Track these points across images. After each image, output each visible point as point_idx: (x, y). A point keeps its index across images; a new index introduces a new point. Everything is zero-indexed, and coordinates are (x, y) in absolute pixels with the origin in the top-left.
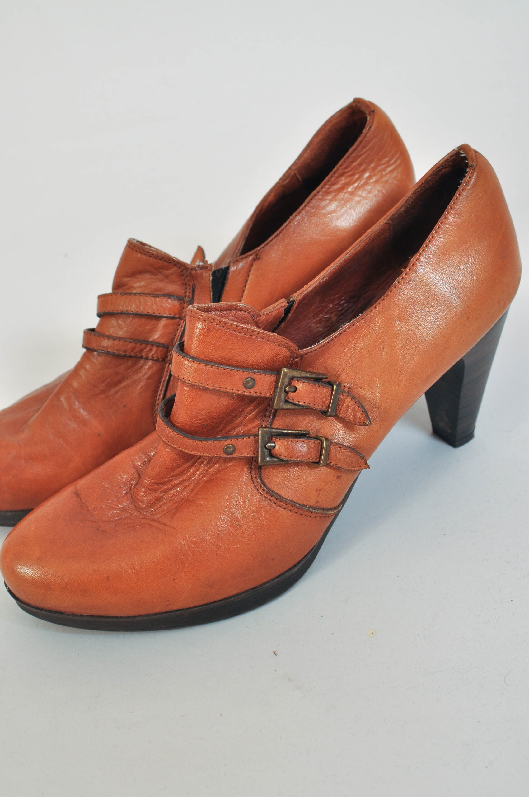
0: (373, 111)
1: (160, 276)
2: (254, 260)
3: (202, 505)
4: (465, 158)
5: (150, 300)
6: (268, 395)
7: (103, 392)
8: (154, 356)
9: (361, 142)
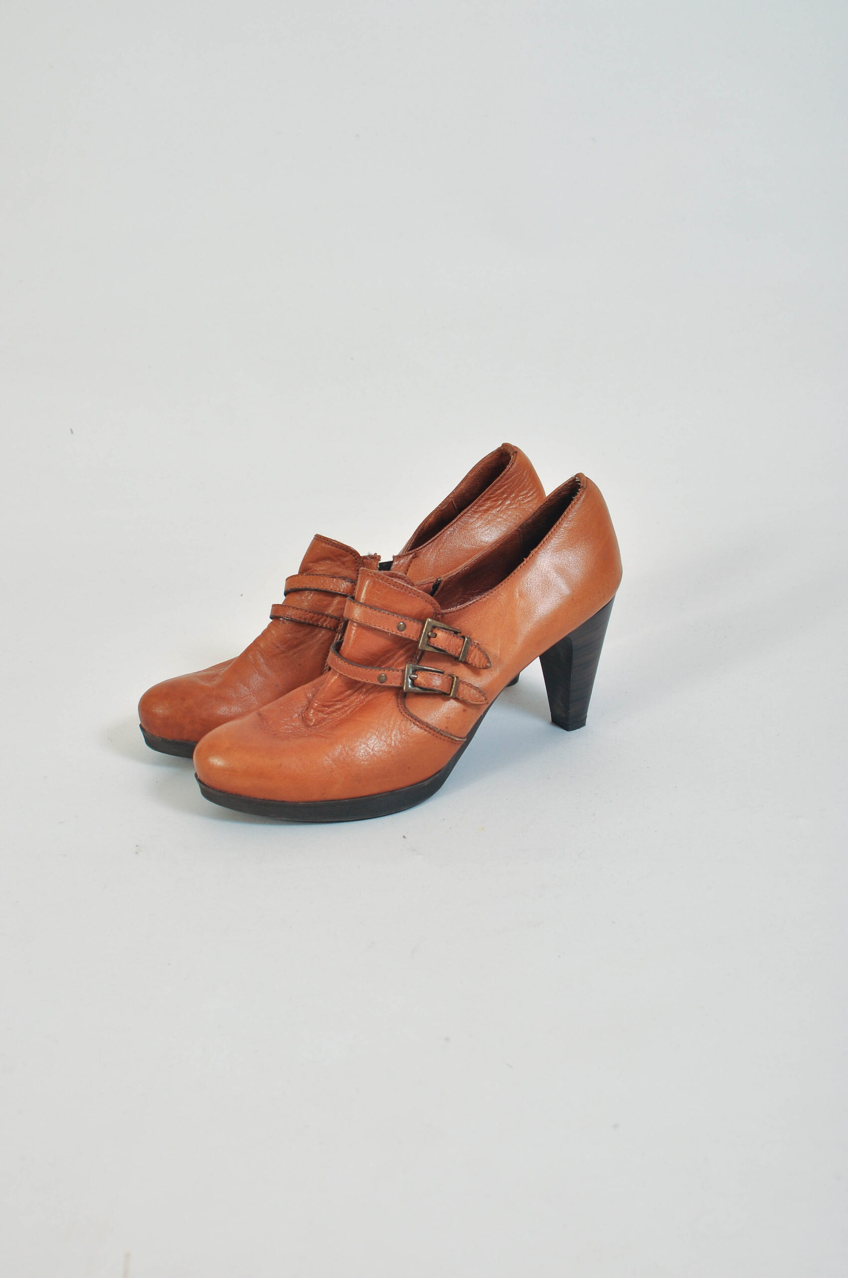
0: (516, 452)
1: (338, 563)
2: (413, 558)
3: (357, 720)
4: (579, 482)
5: (328, 580)
6: (415, 639)
7: (283, 652)
8: (328, 625)
9: (505, 475)
